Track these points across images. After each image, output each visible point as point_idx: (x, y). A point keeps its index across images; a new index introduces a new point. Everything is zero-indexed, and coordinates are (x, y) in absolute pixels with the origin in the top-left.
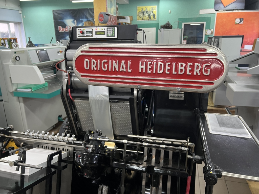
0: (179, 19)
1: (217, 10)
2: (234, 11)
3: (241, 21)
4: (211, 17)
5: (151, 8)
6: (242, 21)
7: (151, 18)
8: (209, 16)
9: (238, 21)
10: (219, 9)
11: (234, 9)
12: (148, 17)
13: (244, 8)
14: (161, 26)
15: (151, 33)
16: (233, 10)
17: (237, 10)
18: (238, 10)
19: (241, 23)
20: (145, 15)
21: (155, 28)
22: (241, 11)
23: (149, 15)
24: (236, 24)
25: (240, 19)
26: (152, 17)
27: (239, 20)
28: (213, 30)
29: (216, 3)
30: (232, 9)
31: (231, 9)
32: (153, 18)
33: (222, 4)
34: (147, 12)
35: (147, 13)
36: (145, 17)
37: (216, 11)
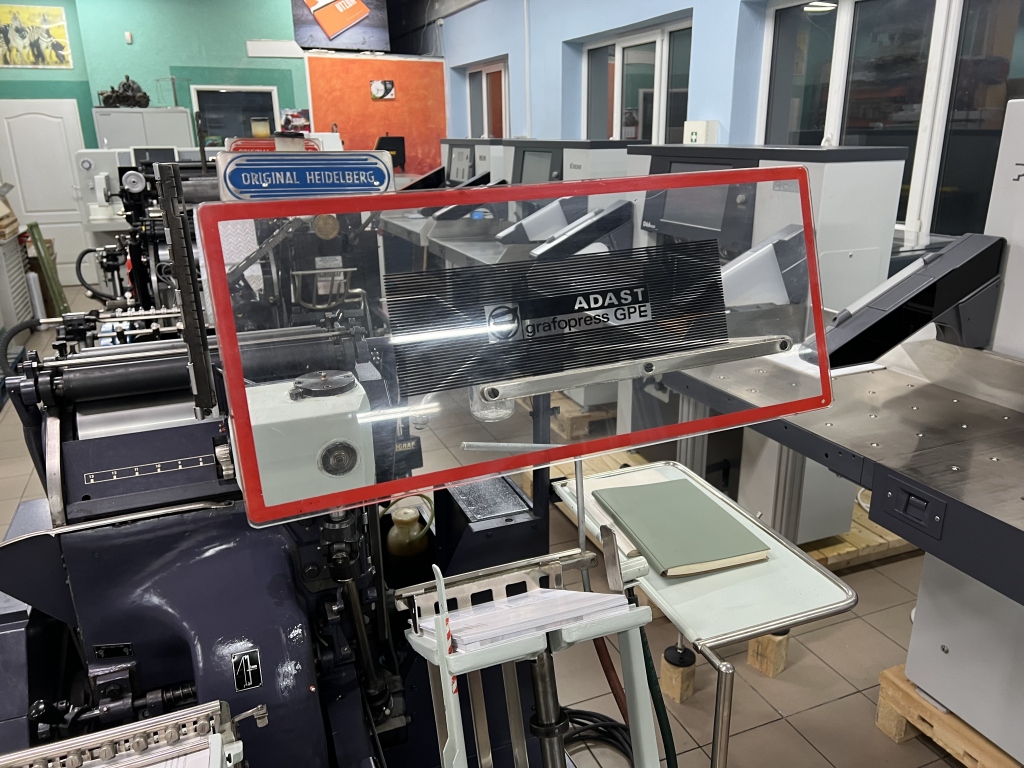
0: (173, 69)
1: (306, 46)
2: (360, 56)
3: (387, 91)
4: (290, 71)
5: (39, 14)
6: (390, 90)
7: (43, 60)
8: (283, 66)
9: (377, 88)
10: (311, 46)
11: (361, 48)
12: (31, 53)
13: (388, 49)
14: (102, 94)
15: (59, 120)
16: (358, 51)
17: (368, 53)
18: (371, 51)
19: (389, 96)
20: (12, 43)
21: (74, 101)
22: (380, 56)
23: (35, 45)
24: (375, 99)
25: (384, 83)
26: (48, 52)
27: (382, 87)
29: (298, 23)
30: (355, 48)
31: (350, 48)
32: (55, 59)
33: (317, 27)
34: (19, 31)
35: (23, 37)
36: (14, 52)
37: (304, 48)
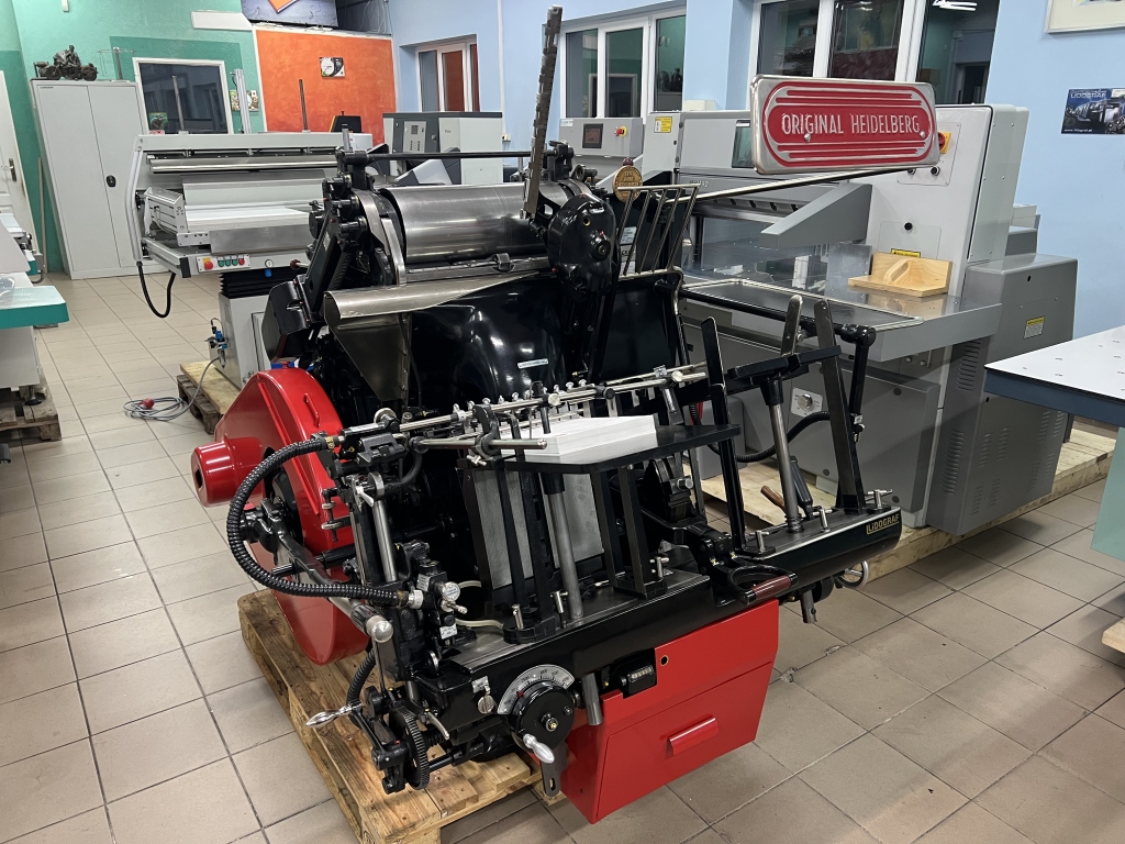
0: (113, 39)
1: (254, 19)
2: (309, 31)
3: (337, 69)
4: (238, 45)
6: (340, 68)
8: (231, 38)
9: (327, 65)
10: (259, 19)
11: (308, 22)
13: (336, 25)
17: (317, 28)
18: (319, 26)
19: (339, 74)
21: (2, 73)
22: (329, 32)
24: (325, 77)
25: (334, 60)
27: (332, 65)
28: (258, 93)
30: (303, 22)
31: (298, 22)
37: (252, 21)
